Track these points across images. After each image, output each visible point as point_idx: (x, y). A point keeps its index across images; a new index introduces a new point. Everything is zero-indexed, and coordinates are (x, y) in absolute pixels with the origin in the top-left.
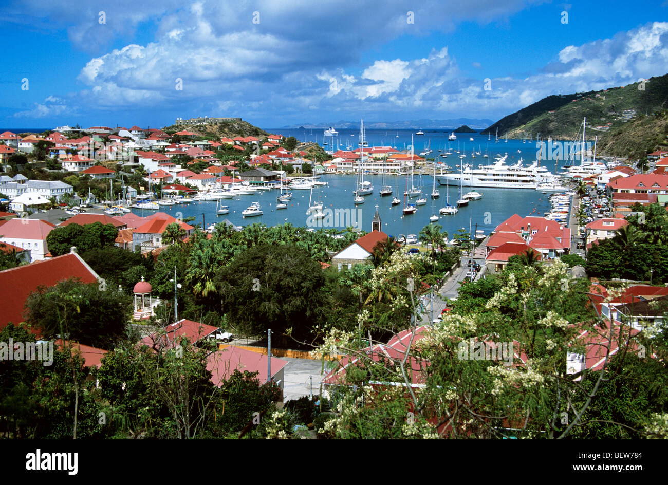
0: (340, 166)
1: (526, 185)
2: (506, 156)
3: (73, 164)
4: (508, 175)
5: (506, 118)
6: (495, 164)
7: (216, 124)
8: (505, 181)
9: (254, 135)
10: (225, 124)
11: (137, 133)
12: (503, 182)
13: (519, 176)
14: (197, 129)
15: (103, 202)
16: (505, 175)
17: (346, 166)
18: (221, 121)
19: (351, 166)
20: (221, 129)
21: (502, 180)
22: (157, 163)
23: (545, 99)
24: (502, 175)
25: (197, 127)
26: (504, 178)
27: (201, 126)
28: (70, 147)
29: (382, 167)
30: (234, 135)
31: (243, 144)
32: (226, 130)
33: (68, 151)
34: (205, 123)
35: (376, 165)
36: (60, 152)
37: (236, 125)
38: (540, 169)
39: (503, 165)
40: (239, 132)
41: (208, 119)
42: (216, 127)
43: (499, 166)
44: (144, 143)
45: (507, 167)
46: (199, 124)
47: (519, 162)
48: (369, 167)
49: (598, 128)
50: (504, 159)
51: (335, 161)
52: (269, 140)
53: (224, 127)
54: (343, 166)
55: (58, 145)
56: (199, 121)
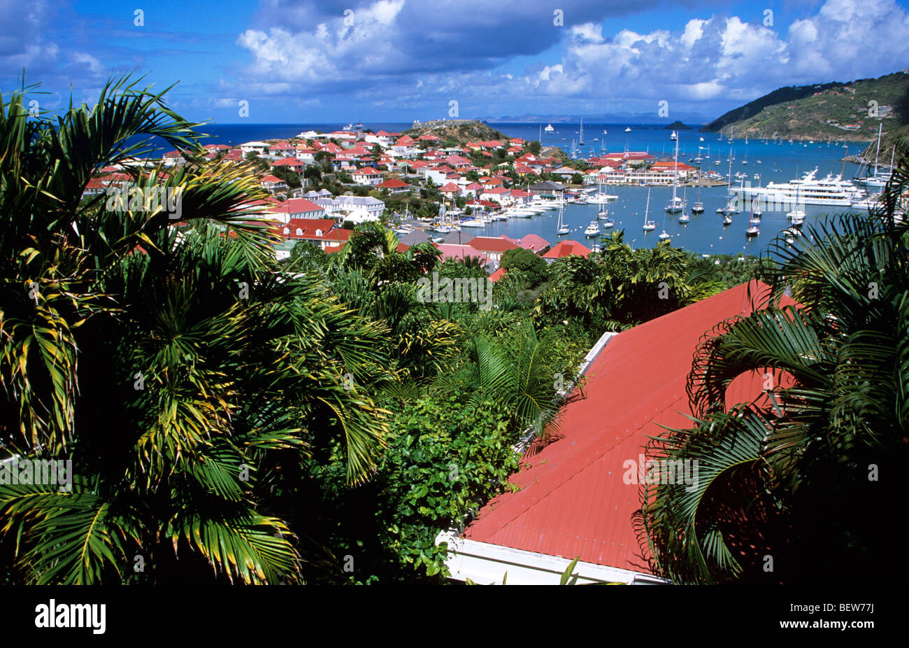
0: (610, 176)
1: (838, 202)
2: (816, 171)
3: (365, 177)
4: (818, 191)
5: (729, 113)
6: (802, 179)
7: (455, 127)
8: (814, 197)
9: (495, 139)
10: (464, 128)
11: (385, 138)
12: (813, 199)
13: (830, 192)
14: (437, 133)
15: (419, 219)
16: (815, 191)
17: (618, 176)
18: (460, 124)
19: (623, 176)
20: (461, 133)
21: (811, 196)
22: (445, 176)
23: (776, 91)
24: (812, 191)
25: (436, 130)
26: (813, 194)
27: (440, 130)
28: (352, 158)
29: (657, 178)
30: (475, 139)
31: (489, 149)
32: (466, 133)
33: (351, 163)
34: (444, 126)
35: (650, 175)
36: (343, 163)
37: (475, 128)
38: (844, 183)
39: (813, 179)
40: (481, 136)
41: (446, 121)
42: (456, 130)
43: (809, 180)
44: (403, 151)
45: (816, 182)
46: (438, 127)
47: (829, 176)
48: (641, 178)
49: (847, 127)
50: (813, 173)
51: (603, 170)
52: (511, 144)
53: (464, 130)
54: (614, 176)
55: (339, 157)
56: (438, 124)
